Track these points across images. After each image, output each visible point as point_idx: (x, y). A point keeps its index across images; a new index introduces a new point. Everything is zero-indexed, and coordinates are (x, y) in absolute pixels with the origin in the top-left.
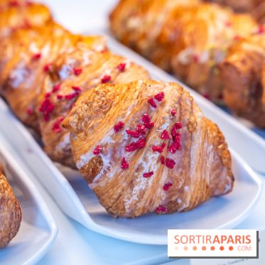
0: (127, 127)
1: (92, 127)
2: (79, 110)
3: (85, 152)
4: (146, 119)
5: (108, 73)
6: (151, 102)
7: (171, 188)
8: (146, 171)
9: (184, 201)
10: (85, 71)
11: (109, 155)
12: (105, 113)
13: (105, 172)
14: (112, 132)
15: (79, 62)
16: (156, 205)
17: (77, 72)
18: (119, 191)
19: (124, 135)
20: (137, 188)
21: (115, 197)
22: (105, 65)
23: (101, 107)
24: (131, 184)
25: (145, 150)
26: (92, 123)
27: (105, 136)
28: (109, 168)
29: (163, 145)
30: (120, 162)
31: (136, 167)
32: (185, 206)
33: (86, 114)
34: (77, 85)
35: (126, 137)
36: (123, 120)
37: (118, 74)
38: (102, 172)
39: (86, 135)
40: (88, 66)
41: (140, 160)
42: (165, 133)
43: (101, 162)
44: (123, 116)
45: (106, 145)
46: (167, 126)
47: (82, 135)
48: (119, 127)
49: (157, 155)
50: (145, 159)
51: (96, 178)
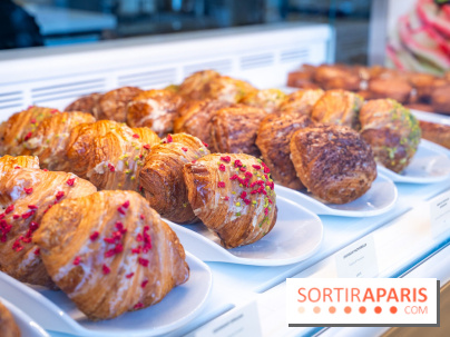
0: (102, 236)
1: (67, 241)
2: (50, 226)
3: (63, 265)
4: (119, 226)
5: (60, 189)
6: (120, 211)
7: (147, 285)
8: (128, 272)
9: (156, 294)
10: (36, 189)
11: (90, 264)
12: (77, 226)
13: (87, 280)
14: (89, 242)
15: (28, 182)
16: (136, 302)
17: (28, 192)
18: (103, 295)
19: (101, 243)
20: (121, 290)
21: (99, 301)
22: (55, 182)
23: (71, 221)
24: (115, 287)
25: (124, 254)
26: (67, 236)
27: (82, 247)
28: (90, 276)
29: (140, 247)
30: (100, 269)
31: (118, 270)
32: (157, 299)
33: (58, 229)
34: (32, 204)
35: (104, 244)
36: (98, 230)
37: (69, 189)
38: (84, 281)
39: (62, 248)
40: (37, 184)
41: (121, 264)
42: (139, 236)
43: (82, 272)
44: (97, 226)
45: (85, 255)
46: (139, 230)
47: (57, 249)
48: (95, 237)
49: (136, 257)
50: (126, 262)
51: (78, 287)
